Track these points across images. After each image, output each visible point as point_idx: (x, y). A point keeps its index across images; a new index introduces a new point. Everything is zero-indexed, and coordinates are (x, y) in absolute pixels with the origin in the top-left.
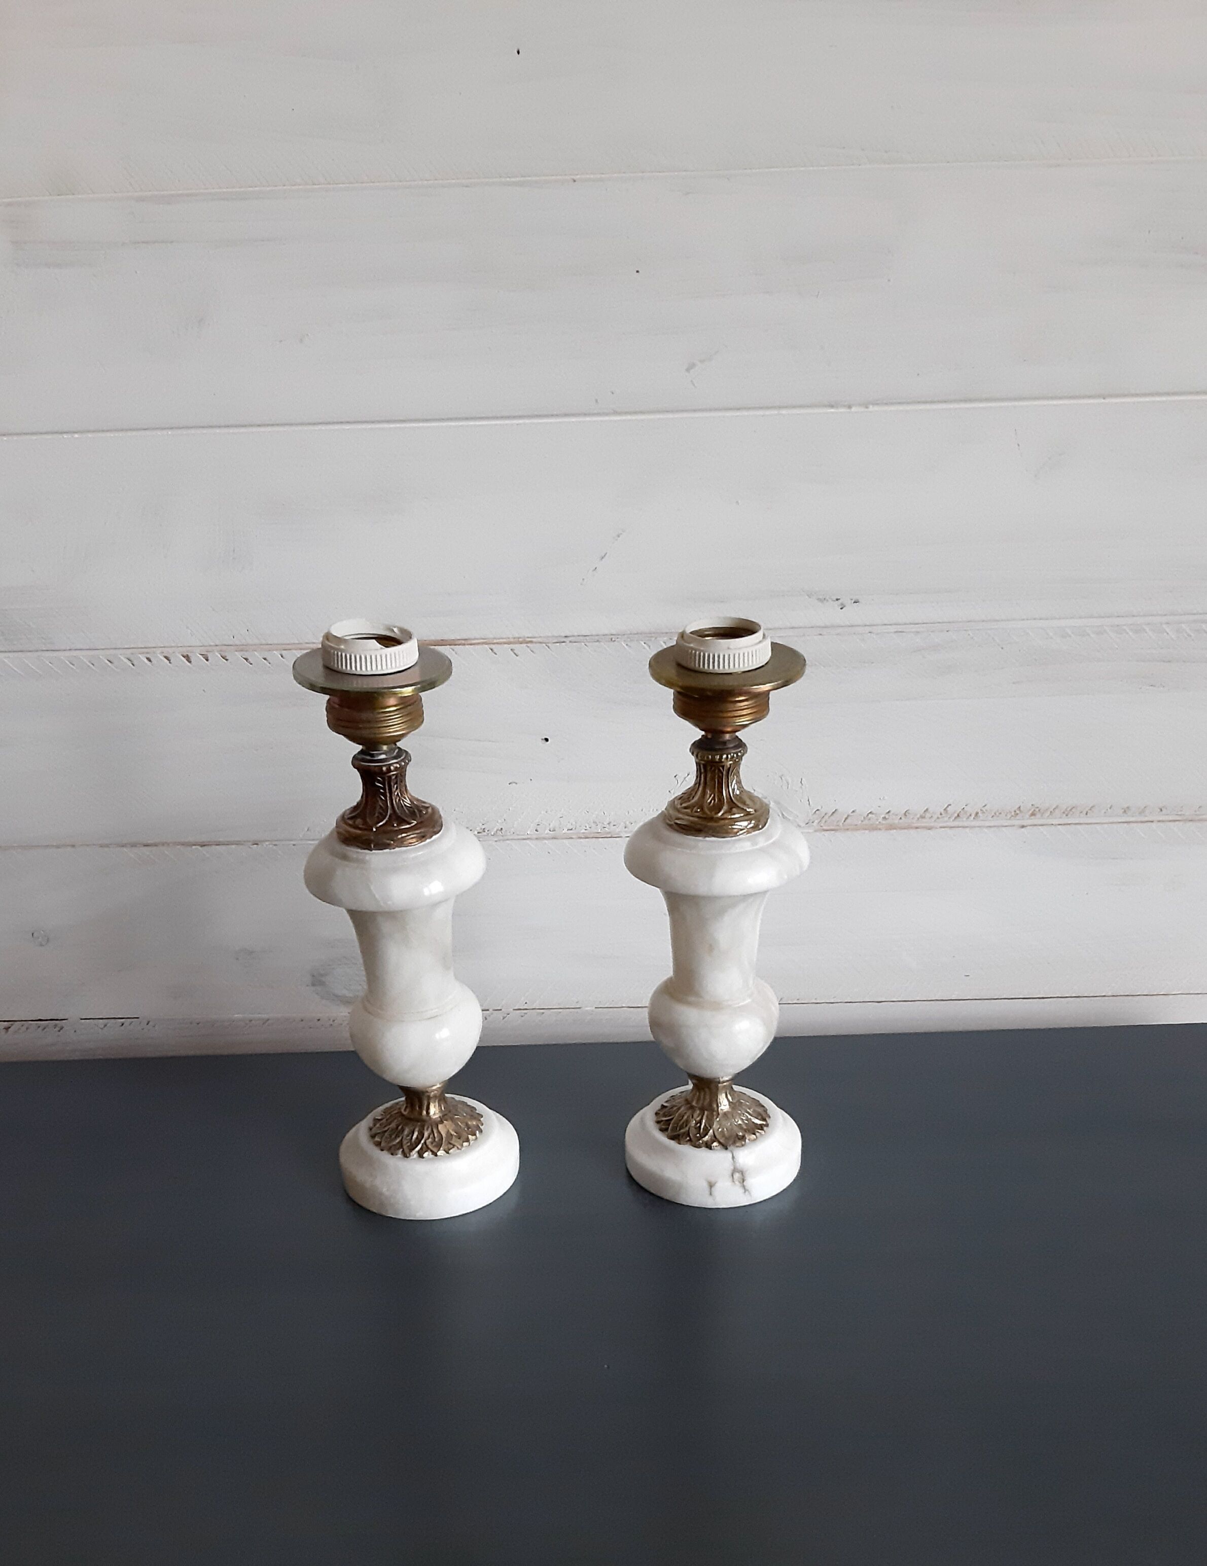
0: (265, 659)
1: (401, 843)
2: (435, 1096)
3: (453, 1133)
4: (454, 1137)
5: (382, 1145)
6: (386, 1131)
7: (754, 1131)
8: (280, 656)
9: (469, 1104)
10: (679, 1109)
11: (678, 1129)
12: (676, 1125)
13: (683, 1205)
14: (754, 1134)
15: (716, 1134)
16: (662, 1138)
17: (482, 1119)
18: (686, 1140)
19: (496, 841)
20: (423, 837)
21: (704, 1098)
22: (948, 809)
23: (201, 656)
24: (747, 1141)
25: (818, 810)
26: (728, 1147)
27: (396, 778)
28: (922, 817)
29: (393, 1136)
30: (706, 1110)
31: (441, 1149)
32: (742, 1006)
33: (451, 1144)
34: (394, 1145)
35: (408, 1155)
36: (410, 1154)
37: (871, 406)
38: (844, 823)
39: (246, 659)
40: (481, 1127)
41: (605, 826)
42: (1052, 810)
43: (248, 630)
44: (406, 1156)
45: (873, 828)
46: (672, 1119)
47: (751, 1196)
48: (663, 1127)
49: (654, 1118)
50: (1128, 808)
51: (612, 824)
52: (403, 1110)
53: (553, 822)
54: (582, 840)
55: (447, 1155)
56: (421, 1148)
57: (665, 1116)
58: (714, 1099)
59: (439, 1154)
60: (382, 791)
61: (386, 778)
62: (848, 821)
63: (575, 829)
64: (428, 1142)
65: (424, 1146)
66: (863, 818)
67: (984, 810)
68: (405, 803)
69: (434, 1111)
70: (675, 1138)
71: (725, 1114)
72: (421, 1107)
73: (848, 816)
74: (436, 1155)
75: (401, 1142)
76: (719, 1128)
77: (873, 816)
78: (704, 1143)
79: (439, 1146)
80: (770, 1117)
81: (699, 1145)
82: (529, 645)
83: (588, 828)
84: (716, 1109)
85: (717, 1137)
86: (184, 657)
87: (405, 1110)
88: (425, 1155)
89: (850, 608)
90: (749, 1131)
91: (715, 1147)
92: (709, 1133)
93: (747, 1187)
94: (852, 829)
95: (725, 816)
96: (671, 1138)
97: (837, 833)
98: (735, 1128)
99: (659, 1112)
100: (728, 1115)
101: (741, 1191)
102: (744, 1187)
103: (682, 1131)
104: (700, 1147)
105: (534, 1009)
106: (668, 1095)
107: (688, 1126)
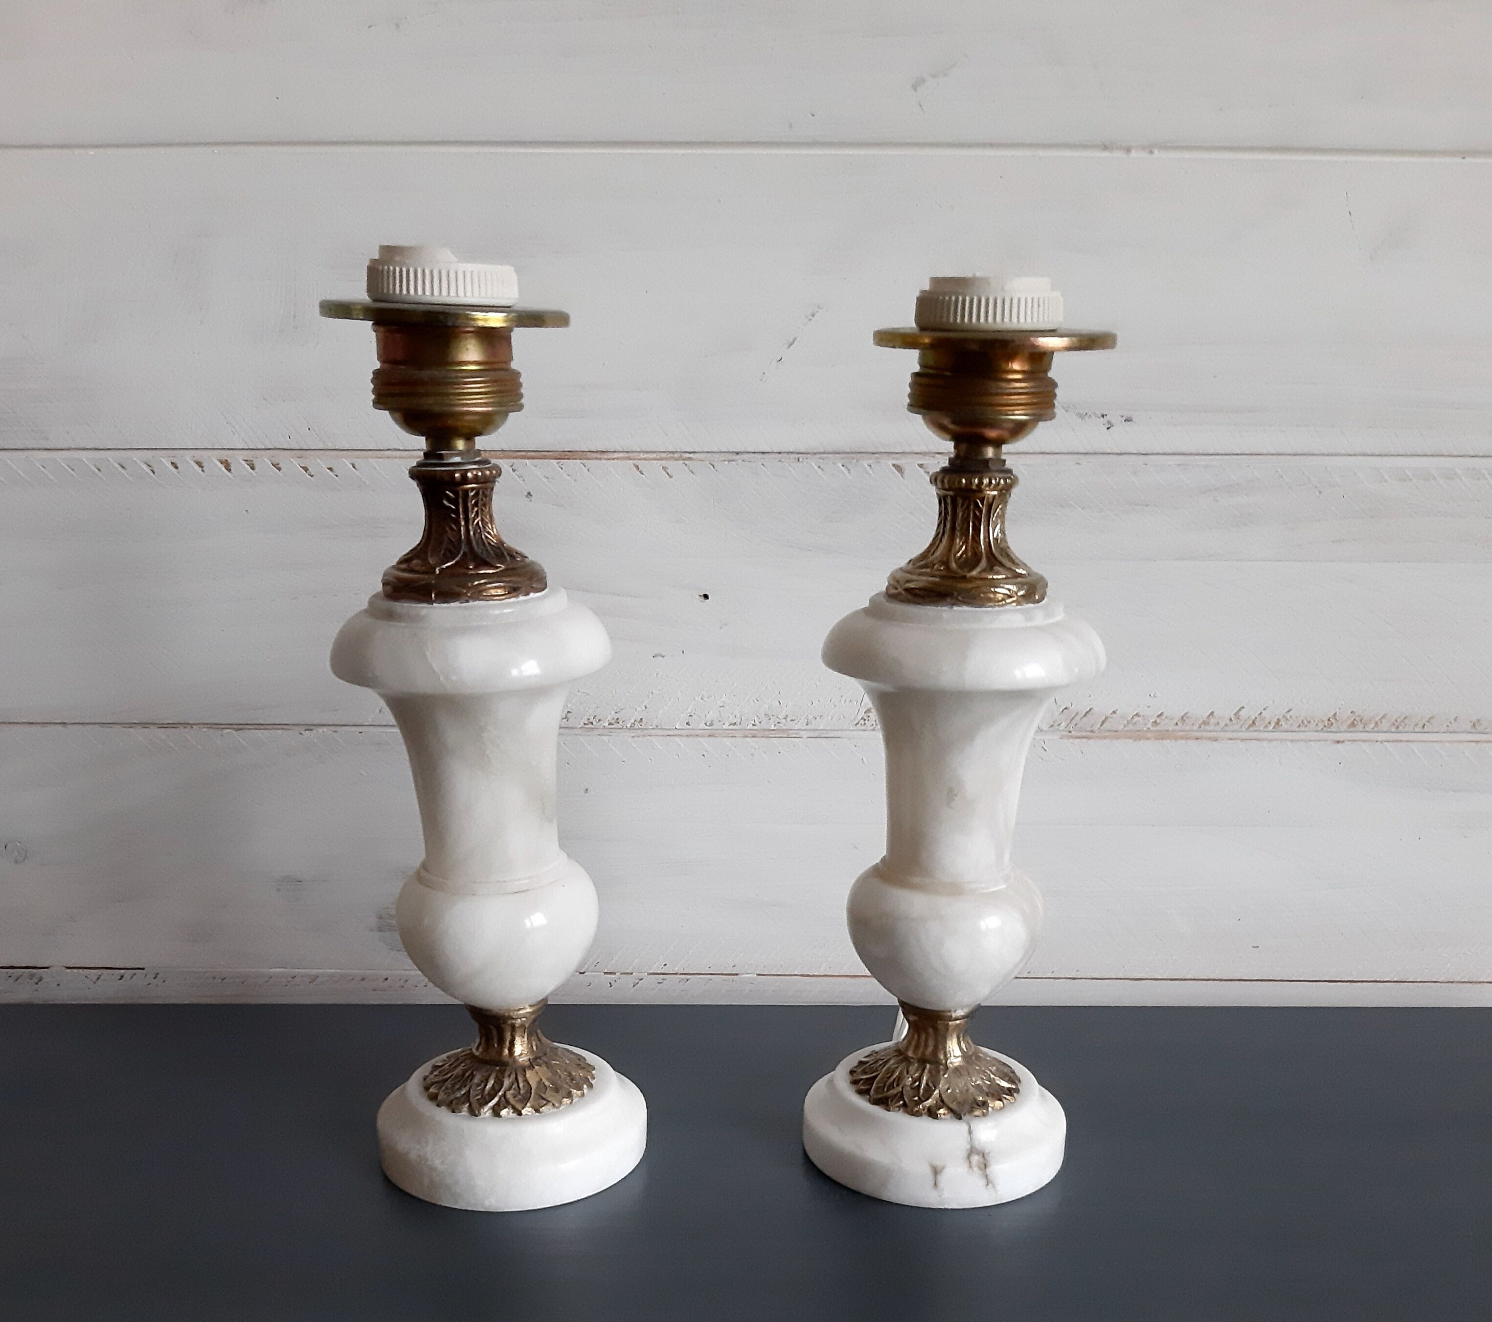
0: (330, 469)
1: (478, 594)
2: (522, 1026)
3: (547, 1083)
4: (548, 1088)
5: (439, 1098)
6: (447, 1080)
7: (1000, 1096)
8: (351, 466)
9: (575, 1051)
10: (887, 1062)
11: (885, 1090)
12: (881, 1085)
13: (892, 1203)
14: (1000, 1100)
15: (944, 1096)
16: (862, 1103)
17: (594, 1072)
18: (898, 1104)
19: (633, 737)
20: (514, 591)
21: (926, 1046)
22: (1241, 713)
23: (244, 463)
24: (990, 1109)
25: (1066, 708)
26: (962, 1115)
27: (477, 494)
28: (1205, 723)
29: (457, 1086)
30: (929, 1062)
31: (528, 1104)
32: (993, 892)
33: (544, 1099)
34: (457, 1098)
35: (477, 1112)
36: (479, 1111)
37: (1157, 151)
38: (1101, 728)
39: (306, 469)
40: (593, 1082)
41: (780, 721)
42: (1378, 719)
43: (309, 429)
44: (474, 1113)
45: (1138, 735)
46: (877, 1076)
47: (996, 1191)
48: (863, 1087)
49: (849, 1078)
50: (1479, 721)
51: (789, 719)
52: (474, 1051)
53: (711, 712)
54: (748, 739)
55: (537, 1114)
56: (498, 1104)
57: (864, 1072)
58: (940, 1047)
59: (524, 1112)
60: (453, 516)
61: (460, 493)
62: (1105, 725)
63: (740, 724)
64: (509, 1095)
65: (503, 1098)
66: (1126, 722)
67: (1288, 717)
68: (489, 541)
69: (520, 1048)
70: (883, 1102)
71: (957, 1069)
72: (501, 1041)
73: (1106, 718)
74: (520, 1114)
75: (468, 1095)
76: (948, 1089)
77: (1140, 719)
78: (926, 1110)
79: (525, 1101)
80: (1020, 1081)
81: (917, 1111)
82: (686, 462)
83: (757, 722)
84: (944, 1062)
85: (945, 1100)
86: (222, 463)
87: (477, 1049)
88: (504, 1112)
89: (1120, 430)
90: (993, 1095)
91: (943, 1116)
92: (933, 1096)
93: (990, 1177)
94: (1111, 738)
95: (984, 575)
96: (876, 1102)
97: (1091, 742)
98: (972, 1090)
99: (856, 1069)
100: (961, 1070)
101: (983, 1182)
102: (986, 1176)
103: (893, 1092)
104: (921, 1115)
105: (676, 974)
106: (867, 1050)
107: (901, 1086)
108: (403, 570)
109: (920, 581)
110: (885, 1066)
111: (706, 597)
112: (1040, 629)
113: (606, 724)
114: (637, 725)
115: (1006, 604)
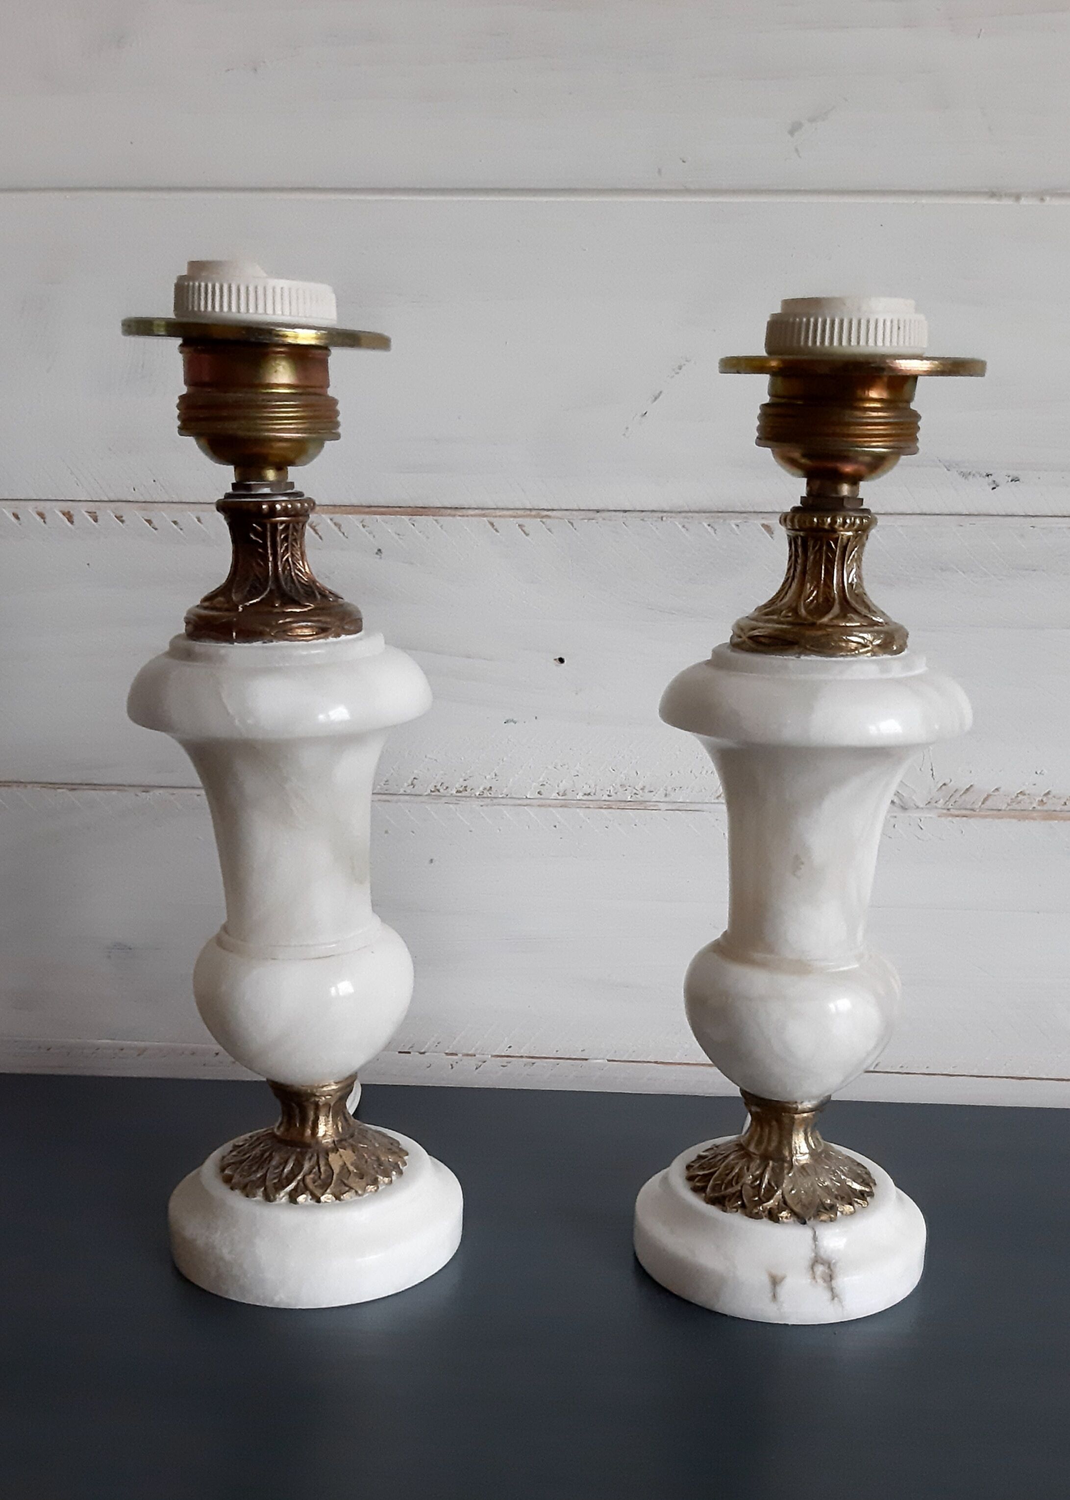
0: (175, 523)
1: (284, 633)
2: (327, 1104)
3: (351, 1168)
4: (352, 1175)
5: (233, 1181)
6: (245, 1160)
7: (851, 1200)
8: (196, 520)
9: (389, 1135)
10: (726, 1157)
11: (723, 1187)
12: (719, 1182)
13: (726, 1315)
14: (851, 1204)
15: (786, 1197)
16: (697, 1202)
17: (406, 1158)
18: (736, 1204)
19: (482, 806)
20: (322, 631)
21: (769, 1140)
23: (86, 515)
24: (839, 1213)
25: (945, 784)
26: (807, 1220)
27: (286, 528)
29: (254, 1169)
30: (772, 1159)
31: (328, 1191)
32: (844, 972)
33: (346, 1185)
34: (252, 1181)
35: (272, 1197)
36: (274, 1196)
37: (1048, 198)
38: (983, 806)
39: (149, 522)
40: (404, 1169)
41: (637, 792)
43: (154, 481)
44: (269, 1198)
45: (1023, 815)
46: (715, 1172)
47: (843, 1307)
48: (698, 1184)
49: (685, 1173)
51: (646, 790)
52: (275, 1130)
53: (564, 782)
54: (602, 810)
55: (338, 1202)
56: (295, 1189)
57: (701, 1168)
58: (785, 1142)
59: (323, 1199)
60: (260, 550)
61: (269, 526)
62: (987, 803)
63: (595, 794)
64: (308, 1180)
65: (301, 1183)
66: (1010, 801)
68: (300, 579)
69: (325, 1129)
70: (719, 1201)
71: (803, 1167)
72: (304, 1121)
73: (989, 795)
74: (319, 1201)
75: (264, 1177)
76: (792, 1190)
77: (1026, 797)
78: (767, 1212)
79: (324, 1187)
80: (875, 1184)
81: (757, 1213)
82: (544, 520)
83: (612, 793)
84: (788, 1159)
85: (789, 1201)
86: (64, 514)
87: (279, 1127)
88: (301, 1199)
89: (1006, 490)
90: (842, 1198)
91: (785, 1220)
92: (775, 1196)
93: (837, 1290)
94: (993, 817)
95: (835, 622)
96: (712, 1201)
97: (971, 821)
98: (819, 1192)
99: (693, 1164)
100: (807, 1169)
101: (827, 1295)
102: (832, 1289)
103: (730, 1190)
104: (760, 1218)
105: (522, 1057)
106: (709, 1144)
107: (740, 1184)
108: (206, 608)
109: (767, 628)
110: (724, 1161)
111: (561, 660)
112: (898, 682)
113: (454, 792)
114: (487, 794)
115: (860, 654)
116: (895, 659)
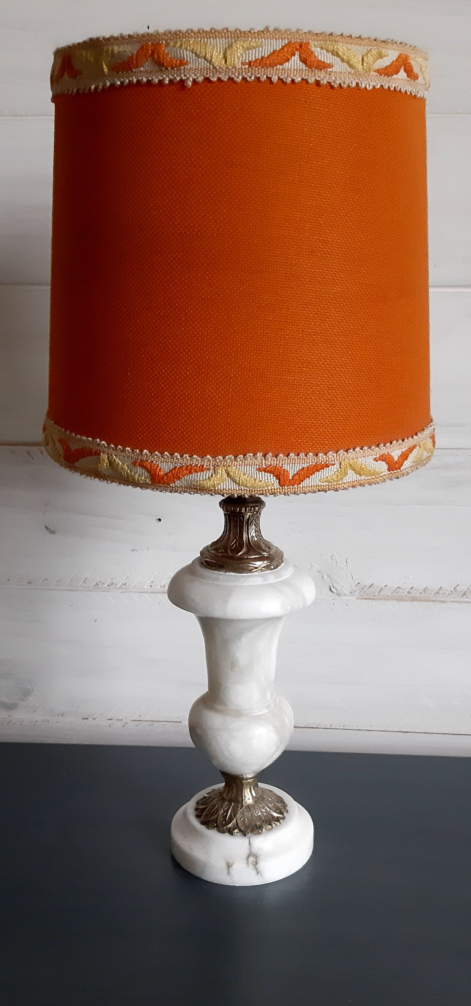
7: (271, 822)
11: (209, 816)
12: (208, 813)
14: (271, 825)
15: (238, 822)
16: (196, 823)
18: (214, 825)
21: (233, 792)
24: (263, 830)
26: (246, 834)
30: (233, 802)
32: (260, 715)
46: (207, 808)
47: (263, 877)
48: (199, 813)
49: (194, 807)
53: (163, 580)
57: (202, 804)
58: (240, 793)
70: (206, 823)
71: (248, 806)
76: (241, 818)
78: (228, 830)
80: (286, 812)
81: (223, 831)
84: (241, 801)
85: (239, 825)
90: (267, 821)
92: (232, 822)
93: (259, 869)
96: (203, 823)
98: (255, 818)
99: (199, 802)
100: (250, 807)
101: (254, 872)
102: (257, 869)
103: (213, 818)
104: (224, 833)
106: (209, 789)
107: (217, 814)
115: (254, 572)
116: (272, 573)
